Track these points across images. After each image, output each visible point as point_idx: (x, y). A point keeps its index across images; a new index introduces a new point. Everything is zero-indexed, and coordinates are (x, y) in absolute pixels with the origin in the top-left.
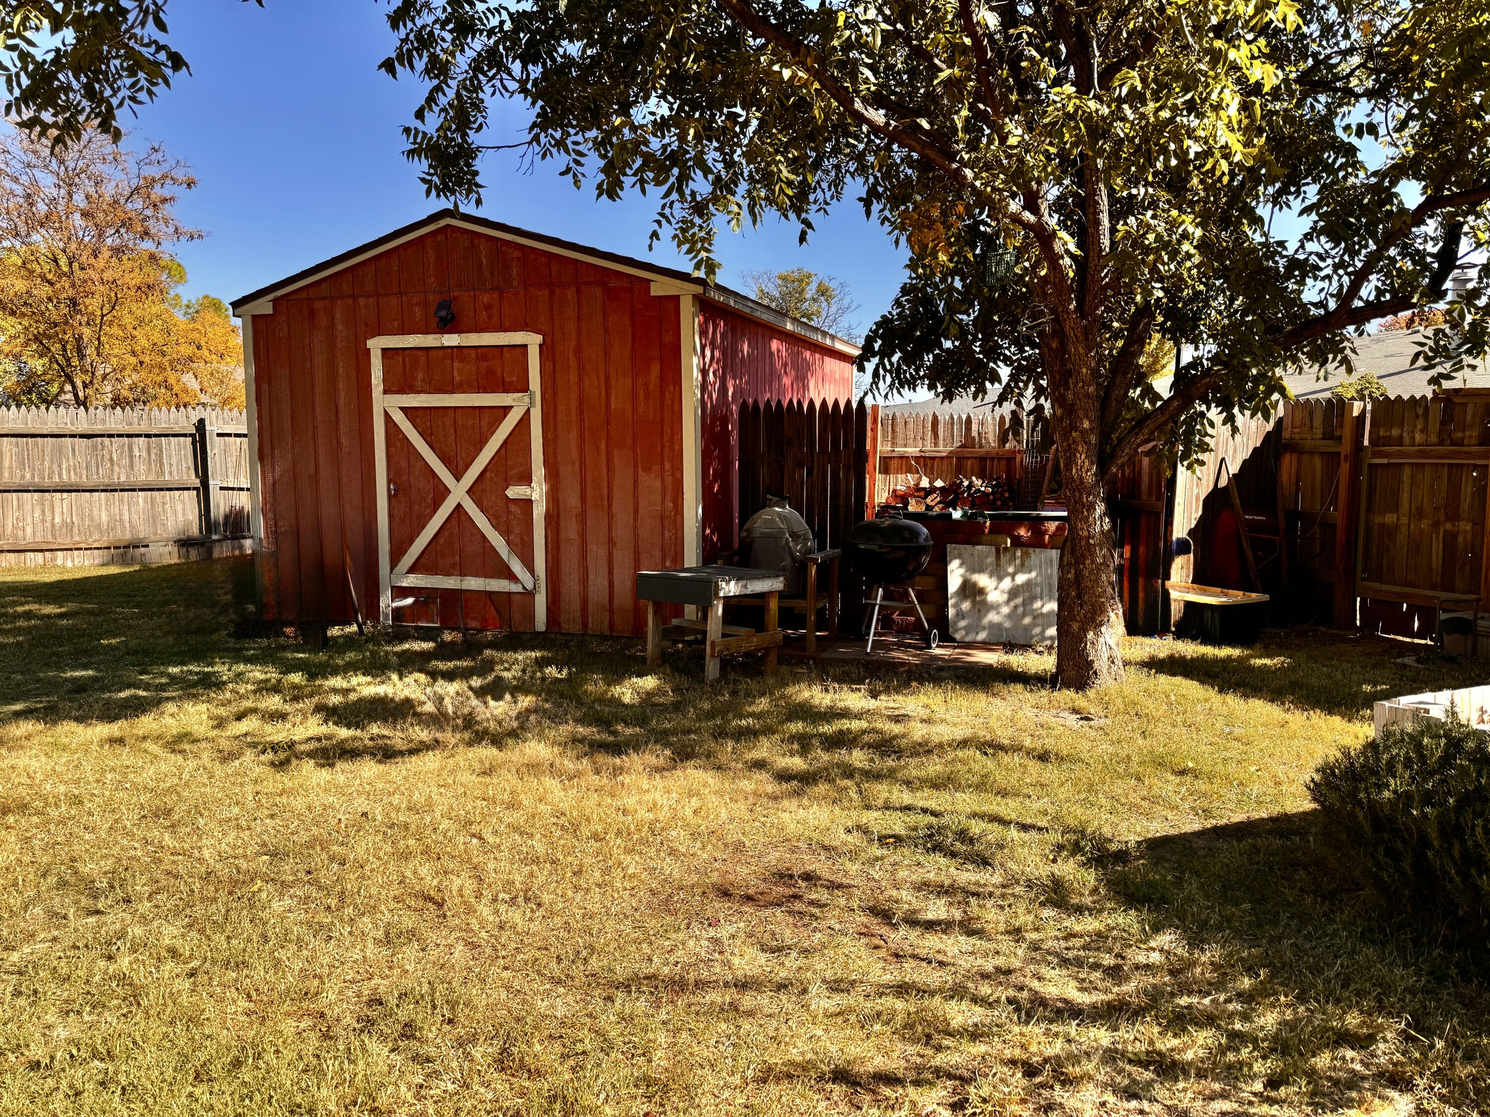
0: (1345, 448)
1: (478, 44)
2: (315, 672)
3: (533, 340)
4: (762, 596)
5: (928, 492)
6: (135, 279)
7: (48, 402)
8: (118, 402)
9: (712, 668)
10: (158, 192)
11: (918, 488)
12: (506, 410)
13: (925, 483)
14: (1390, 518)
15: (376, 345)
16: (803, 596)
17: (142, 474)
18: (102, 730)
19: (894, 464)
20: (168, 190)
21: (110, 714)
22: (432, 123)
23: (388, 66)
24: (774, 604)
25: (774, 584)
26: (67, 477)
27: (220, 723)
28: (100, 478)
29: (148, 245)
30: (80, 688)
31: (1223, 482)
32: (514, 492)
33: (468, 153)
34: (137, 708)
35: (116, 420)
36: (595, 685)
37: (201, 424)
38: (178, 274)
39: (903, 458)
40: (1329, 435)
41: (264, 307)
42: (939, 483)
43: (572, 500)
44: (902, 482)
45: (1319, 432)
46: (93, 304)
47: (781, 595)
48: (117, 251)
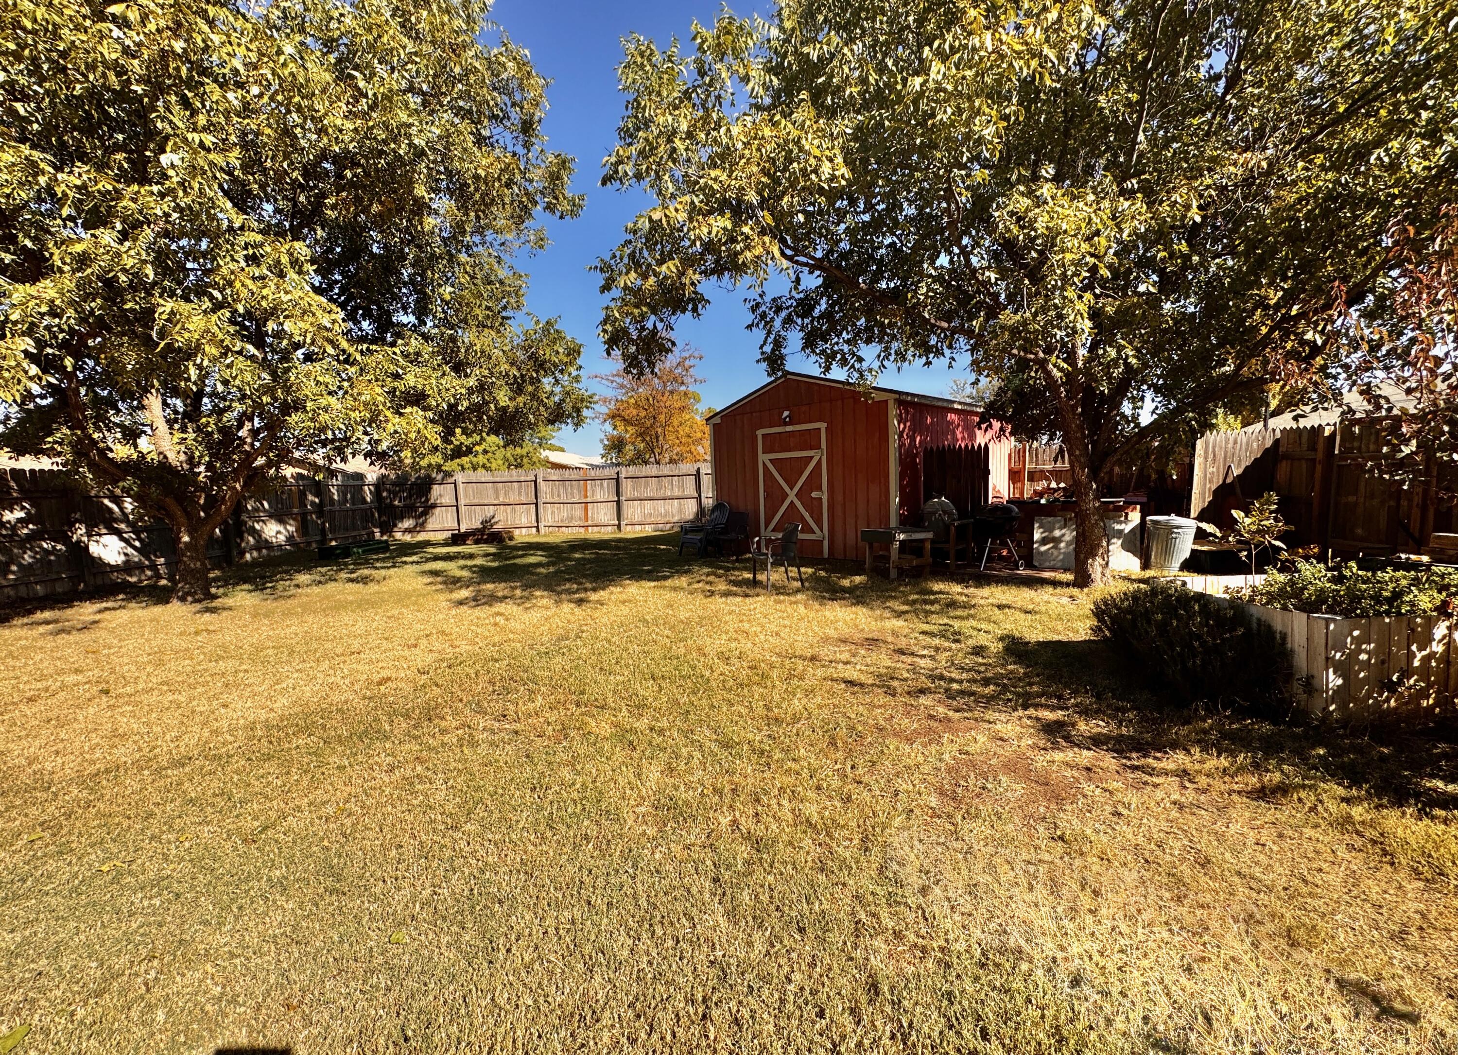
0: (1320, 455)
1: (784, 314)
2: (727, 569)
3: (823, 426)
4: (922, 541)
5: (1055, 490)
6: (677, 405)
7: (646, 463)
8: (672, 461)
9: (893, 573)
10: (687, 363)
11: (1049, 488)
12: (812, 457)
13: (1053, 485)
14: (1351, 499)
15: (760, 433)
16: (947, 542)
17: (677, 492)
18: (653, 584)
19: (1037, 475)
20: (692, 362)
21: (657, 579)
22: (768, 349)
23: (749, 327)
24: (928, 546)
25: (930, 535)
26: (650, 494)
27: (689, 584)
28: (661, 494)
29: (683, 388)
30: (649, 572)
31: (1229, 480)
32: (814, 494)
33: (782, 357)
34: (666, 578)
35: (666, 470)
36: (834, 578)
37: (698, 470)
38: (697, 399)
39: (1042, 471)
40: (1313, 447)
41: (717, 420)
42: (1062, 485)
43: (839, 498)
44: (1041, 486)
45: (1305, 446)
46: (662, 417)
47: (933, 541)
48: (671, 392)
